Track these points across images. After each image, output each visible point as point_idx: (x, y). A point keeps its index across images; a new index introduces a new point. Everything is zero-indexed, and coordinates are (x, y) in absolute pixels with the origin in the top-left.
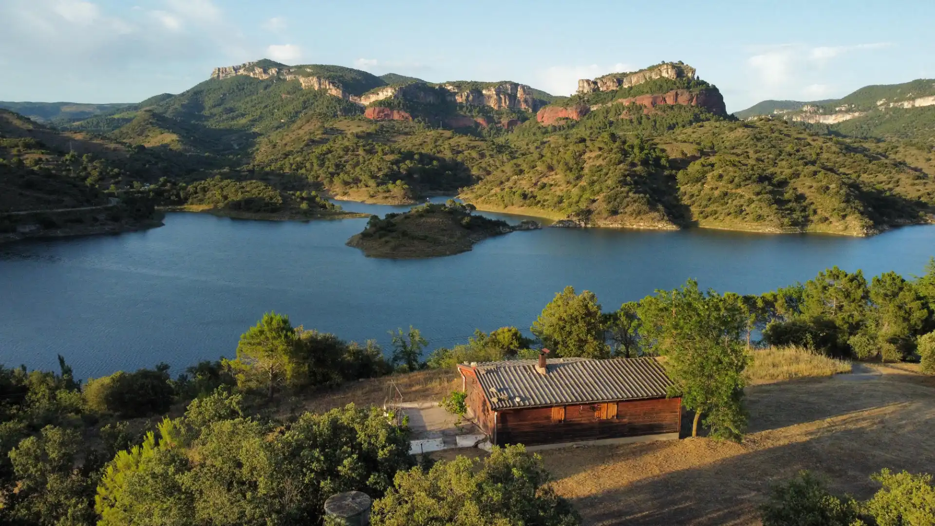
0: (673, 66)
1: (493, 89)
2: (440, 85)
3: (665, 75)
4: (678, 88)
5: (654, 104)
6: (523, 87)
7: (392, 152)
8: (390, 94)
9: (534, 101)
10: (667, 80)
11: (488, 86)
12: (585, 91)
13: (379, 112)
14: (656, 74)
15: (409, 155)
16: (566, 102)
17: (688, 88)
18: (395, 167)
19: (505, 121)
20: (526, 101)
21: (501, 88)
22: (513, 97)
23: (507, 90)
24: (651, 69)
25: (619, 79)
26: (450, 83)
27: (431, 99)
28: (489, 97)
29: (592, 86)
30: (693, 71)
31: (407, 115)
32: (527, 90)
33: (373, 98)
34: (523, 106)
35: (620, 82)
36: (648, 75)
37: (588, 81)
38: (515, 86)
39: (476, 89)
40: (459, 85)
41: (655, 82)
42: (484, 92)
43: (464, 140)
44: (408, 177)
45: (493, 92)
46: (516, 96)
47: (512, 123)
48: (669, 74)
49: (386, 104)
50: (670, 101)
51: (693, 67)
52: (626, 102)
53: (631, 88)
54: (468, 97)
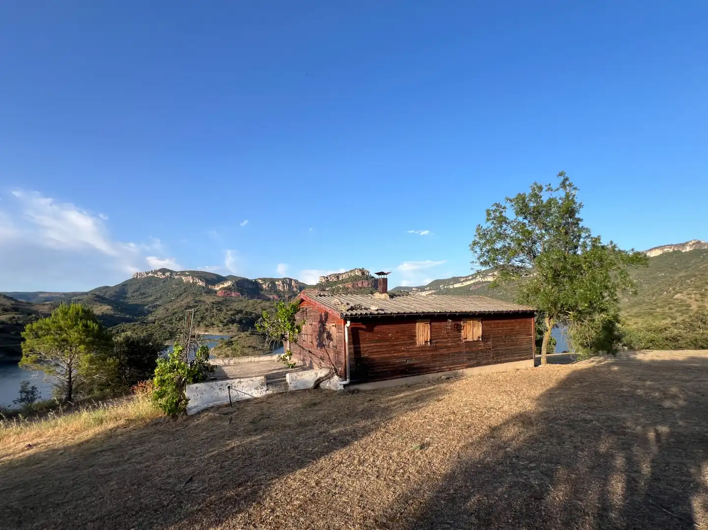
0: (360, 270)
1: (280, 281)
2: (255, 280)
3: (357, 274)
4: (363, 279)
5: (353, 287)
6: (295, 280)
7: (231, 310)
8: (230, 284)
9: (300, 287)
10: (358, 276)
11: (278, 280)
12: (323, 281)
13: (224, 293)
14: (353, 274)
15: (241, 311)
16: (314, 287)
17: (367, 279)
18: (233, 317)
19: (287, 296)
20: (296, 287)
21: (284, 281)
22: (290, 285)
23: (288, 282)
24: (351, 271)
25: (337, 276)
26: (260, 279)
27: (250, 286)
28: (279, 285)
29: (326, 279)
30: (369, 272)
31: (239, 294)
32: (296, 281)
33: (221, 286)
34: (295, 289)
35: (338, 277)
36: (350, 274)
37: (324, 277)
38: (291, 280)
39: (272, 281)
40: (264, 280)
41: (353, 277)
42: (276, 283)
43: (268, 304)
44: (240, 322)
45: (280, 283)
46: (291, 285)
47: (290, 297)
48: (359, 274)
49: (228, 289)
50: (360, 285)
51: (368, 270)
52: (341, 286)
53: (343, 280)
54: (269, 285)
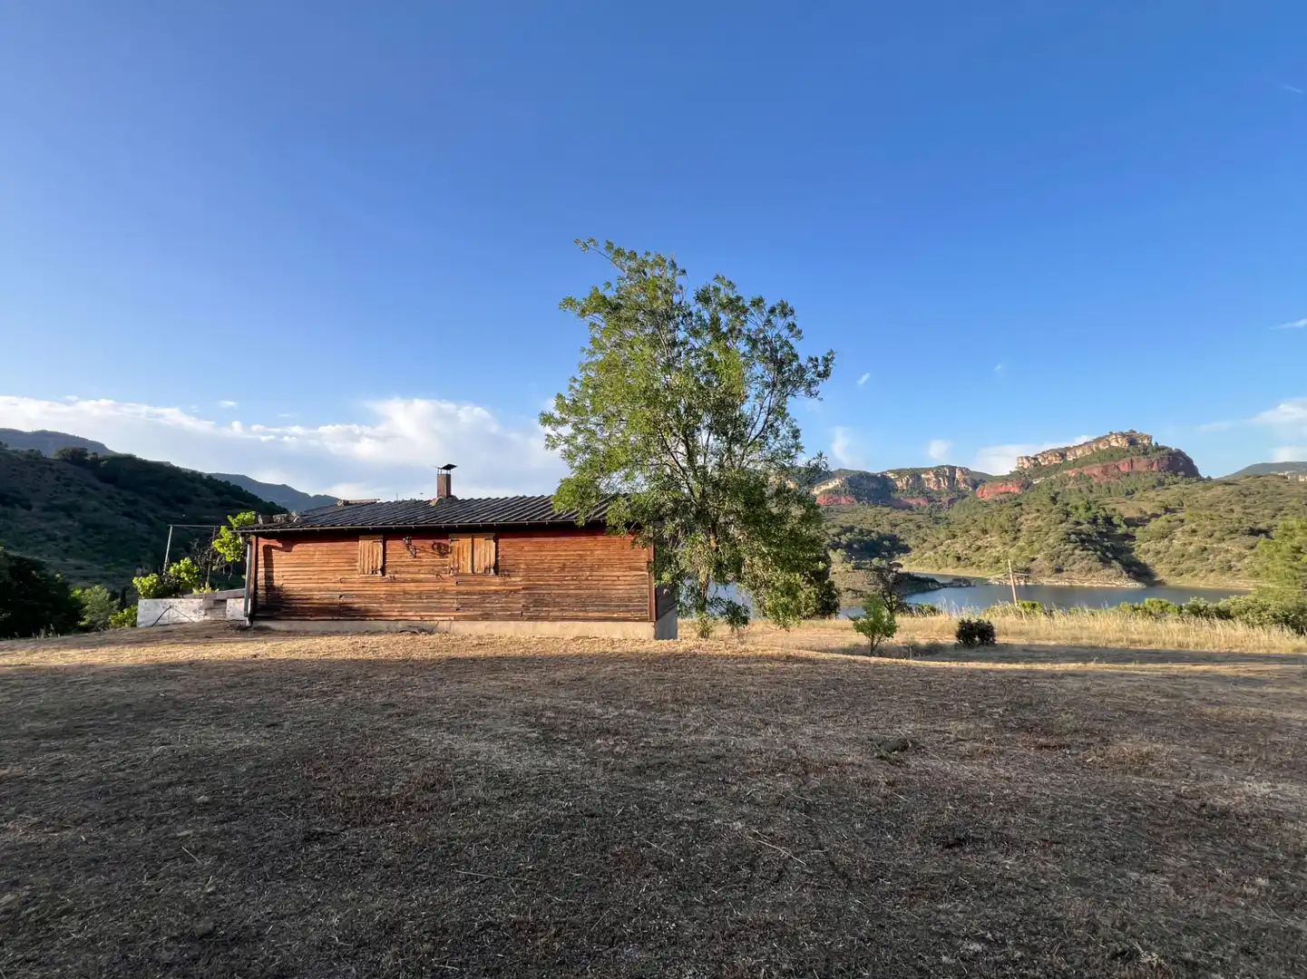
0: (1123, 435)
1: (931, 473)
2: (882, 474)
3: (1114, 444)
4: (1133, 455)
5: (1105, 472)
6: (961, 469)
7: (834, 526)
8: (838, 483)
9: (972, 480)
10: (1117, 449)
11: (926, 471)
12: (1026, 467)
13: (828, 499)
14: (1104, 445)
15: (851, 529)
16: (1005, 479)
17: (1145, 453)
18: (836, 539)
19: (945, 499)
20: (965, 481)
21: (938, 472)
22: (952, 479)
23: (946, 473)
24: (1098, 440)
25: (1062, 454)
26: (891, 471)
27: (874, 485)
28: (928, 480)
29: (1032, 461)
30: (1149, 438)
31: (852, 499)
32: (965, 471)
33: (824, 488)
34: (963, 486)
35: (1063, 456)
36: (1094, 446)
37: (1027, 458)
38: (953, 469)
39: (916, 474)
40: (900, 473)
41: (1104, 451)
42: (923, 476)
43: (902, 514)
44: (849, 547)
45: (931, 475)
46: (954, 478)
47: (951, 501)
48: (1123, 443)
49: (835, 491)
50: (1124, 468)
51: (1147, 433)
52: (1072, 473)
53: (1075, 460)
54: (908, 480)
